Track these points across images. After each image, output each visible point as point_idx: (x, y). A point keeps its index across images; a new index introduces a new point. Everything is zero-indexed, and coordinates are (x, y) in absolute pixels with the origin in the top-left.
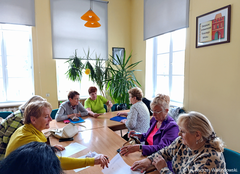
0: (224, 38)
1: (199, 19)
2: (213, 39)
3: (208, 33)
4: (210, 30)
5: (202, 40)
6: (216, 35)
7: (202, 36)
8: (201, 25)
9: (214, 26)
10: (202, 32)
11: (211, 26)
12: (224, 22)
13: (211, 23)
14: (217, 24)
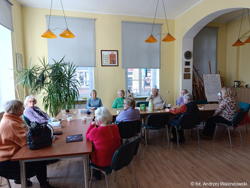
0: (116, 64)
1: (102, 52)
2: (111, 63)
3: (108, 60)
4: (109, 59)
5: (105, 63)
6: (112, 62)
7: (105, 61)
8: (104, 55)
9: (111, 57)
10: (104, 59)
11: (109, 57)
12: (115, 57)
13: (109, 55)
14: (112, 56)
